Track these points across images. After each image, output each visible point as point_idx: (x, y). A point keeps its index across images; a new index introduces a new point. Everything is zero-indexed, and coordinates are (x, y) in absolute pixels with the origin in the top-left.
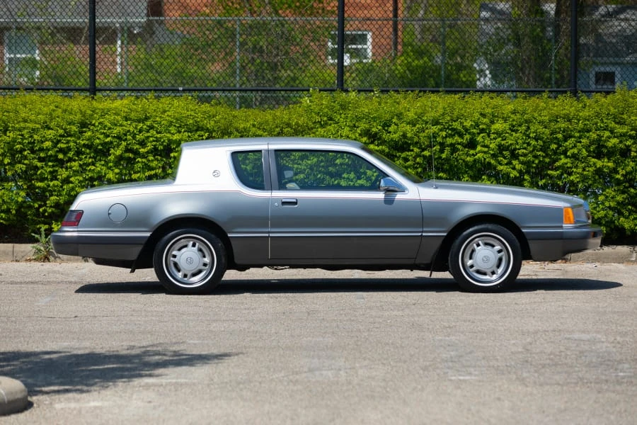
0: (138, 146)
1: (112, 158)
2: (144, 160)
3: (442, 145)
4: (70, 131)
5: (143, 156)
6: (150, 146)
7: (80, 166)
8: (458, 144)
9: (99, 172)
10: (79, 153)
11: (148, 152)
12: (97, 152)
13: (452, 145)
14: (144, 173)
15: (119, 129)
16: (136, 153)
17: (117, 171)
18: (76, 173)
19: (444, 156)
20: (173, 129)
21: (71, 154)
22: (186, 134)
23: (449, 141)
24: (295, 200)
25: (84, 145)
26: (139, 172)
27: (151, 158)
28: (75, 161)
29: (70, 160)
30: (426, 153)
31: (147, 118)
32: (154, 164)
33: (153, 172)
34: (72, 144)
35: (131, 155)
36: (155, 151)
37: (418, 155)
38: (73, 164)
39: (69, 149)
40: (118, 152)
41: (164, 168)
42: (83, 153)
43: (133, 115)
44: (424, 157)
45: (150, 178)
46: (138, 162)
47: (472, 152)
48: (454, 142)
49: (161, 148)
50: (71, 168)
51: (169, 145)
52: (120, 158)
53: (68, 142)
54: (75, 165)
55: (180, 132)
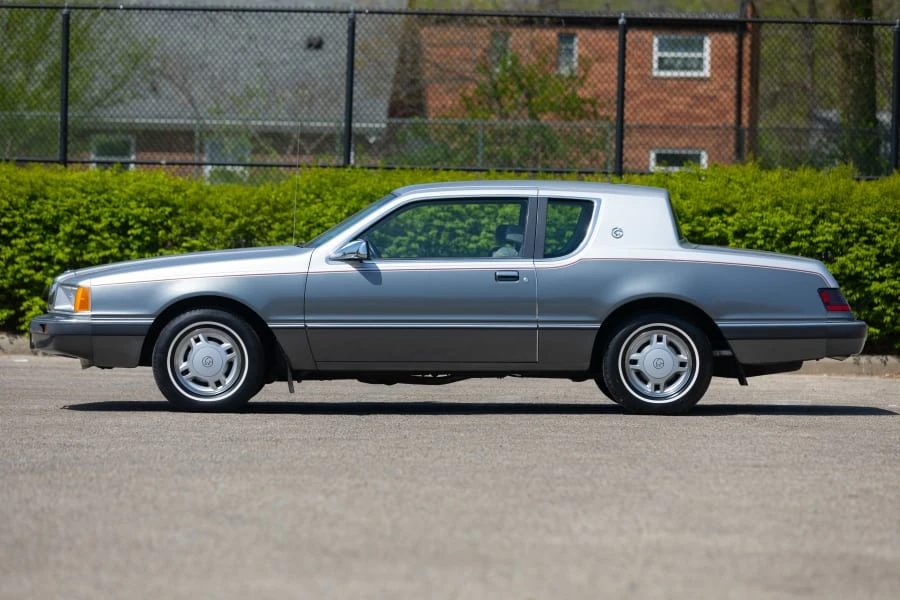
0: (91, 222)
1: (61, 234)
2: (98, 238)
3: (441, 229)
4: (17, 204)
5: (97, 233)
6: (104, 222)
7: (27, 244)
8: (459, 228)
9: (49, 252)
10: (25, 230)
11: (102, 230)
12: (46, 228)
13: (452, 230)
14: (98, 252)
15: (70, 201)
16: (90, 230)
17: (67, 250)
18: (22, 251)
19: (441, 242)
20: (133, 204)
21: (16, 230)
22: (147, 209)
23: (449, 225)
25: (33, 221)
26: (93, 252)
27: (106, 235)
28: (21, 238)
29: (16, 236)
30: (423, 238)
31: (106, 191)
32: (108, 243)
33: (107, 253)
34: (17, 219)
35: (83, 232)
36: (110, 228)
37: (413, 240)
38: (18, 241)
39: (14, 224)
40: (68, 228)
41: (121, 249)
42: (30, 230)
43: (89, 189)
44: (420, 242)
45: (105, 260)
46: (92, 240)
47: (474, 238)
48: (454, 226)
49: (117, 224)
50: (16, 245)
51: (127, 221)
52: (71, 235)
53: (14, 216)
54: (20, 243)
55: (139, 207)
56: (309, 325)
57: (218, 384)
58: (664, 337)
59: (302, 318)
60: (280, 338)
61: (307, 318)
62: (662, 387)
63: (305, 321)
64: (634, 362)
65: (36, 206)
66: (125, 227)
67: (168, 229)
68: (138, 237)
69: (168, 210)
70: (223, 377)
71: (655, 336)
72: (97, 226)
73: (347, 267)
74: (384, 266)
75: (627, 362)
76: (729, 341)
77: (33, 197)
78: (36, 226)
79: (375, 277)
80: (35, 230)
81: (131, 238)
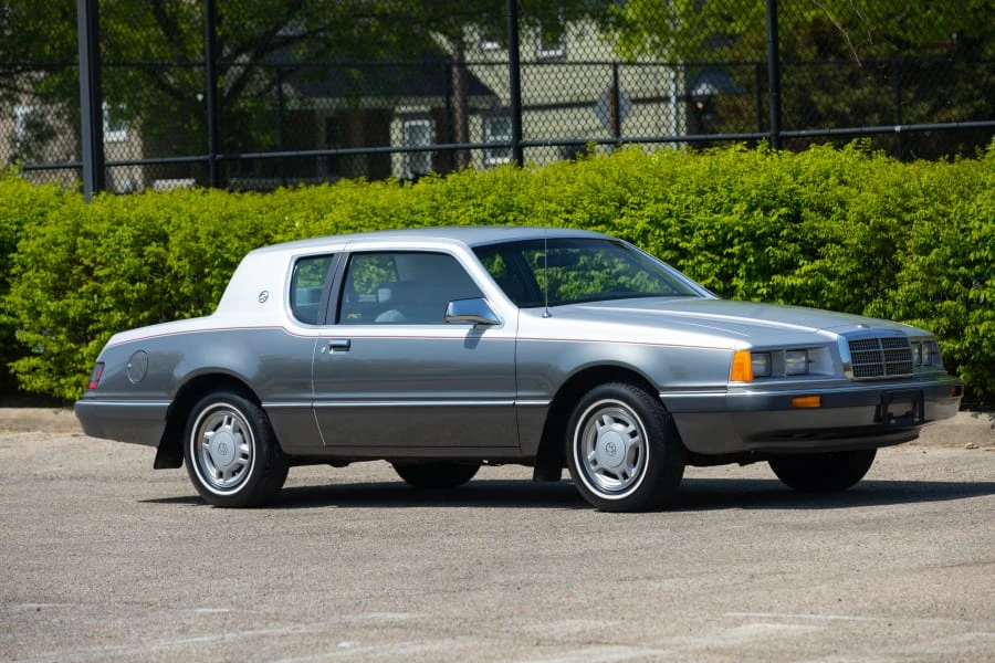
24: (345, 343)
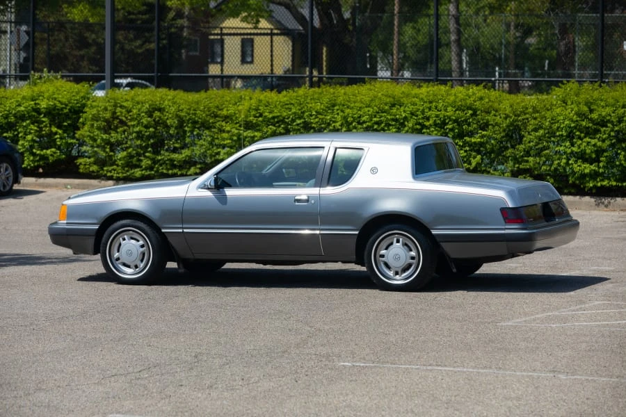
56: (185, 230)
57: (136, 267)
58: (401, 239)
59: (181, 226)
60: (170, 239)
61: (184, 226)
62: (400, 273)
63: (183, 228)
64: (383, 256)
65: (394, 110)
66: (444, 123)
67: (469, 125)
68: (452, 130)
69: (470, 112)
70: (139, 262)
71: (395, 239)
72: (427, 124)
73: (208, 194)
74: (229, 192)
75: (378, 256)
76: (441, 243)
77: (393, 105)
78: (394, 123)
79: (223, 199)
80: (393, 125)
81: (448, 130)
